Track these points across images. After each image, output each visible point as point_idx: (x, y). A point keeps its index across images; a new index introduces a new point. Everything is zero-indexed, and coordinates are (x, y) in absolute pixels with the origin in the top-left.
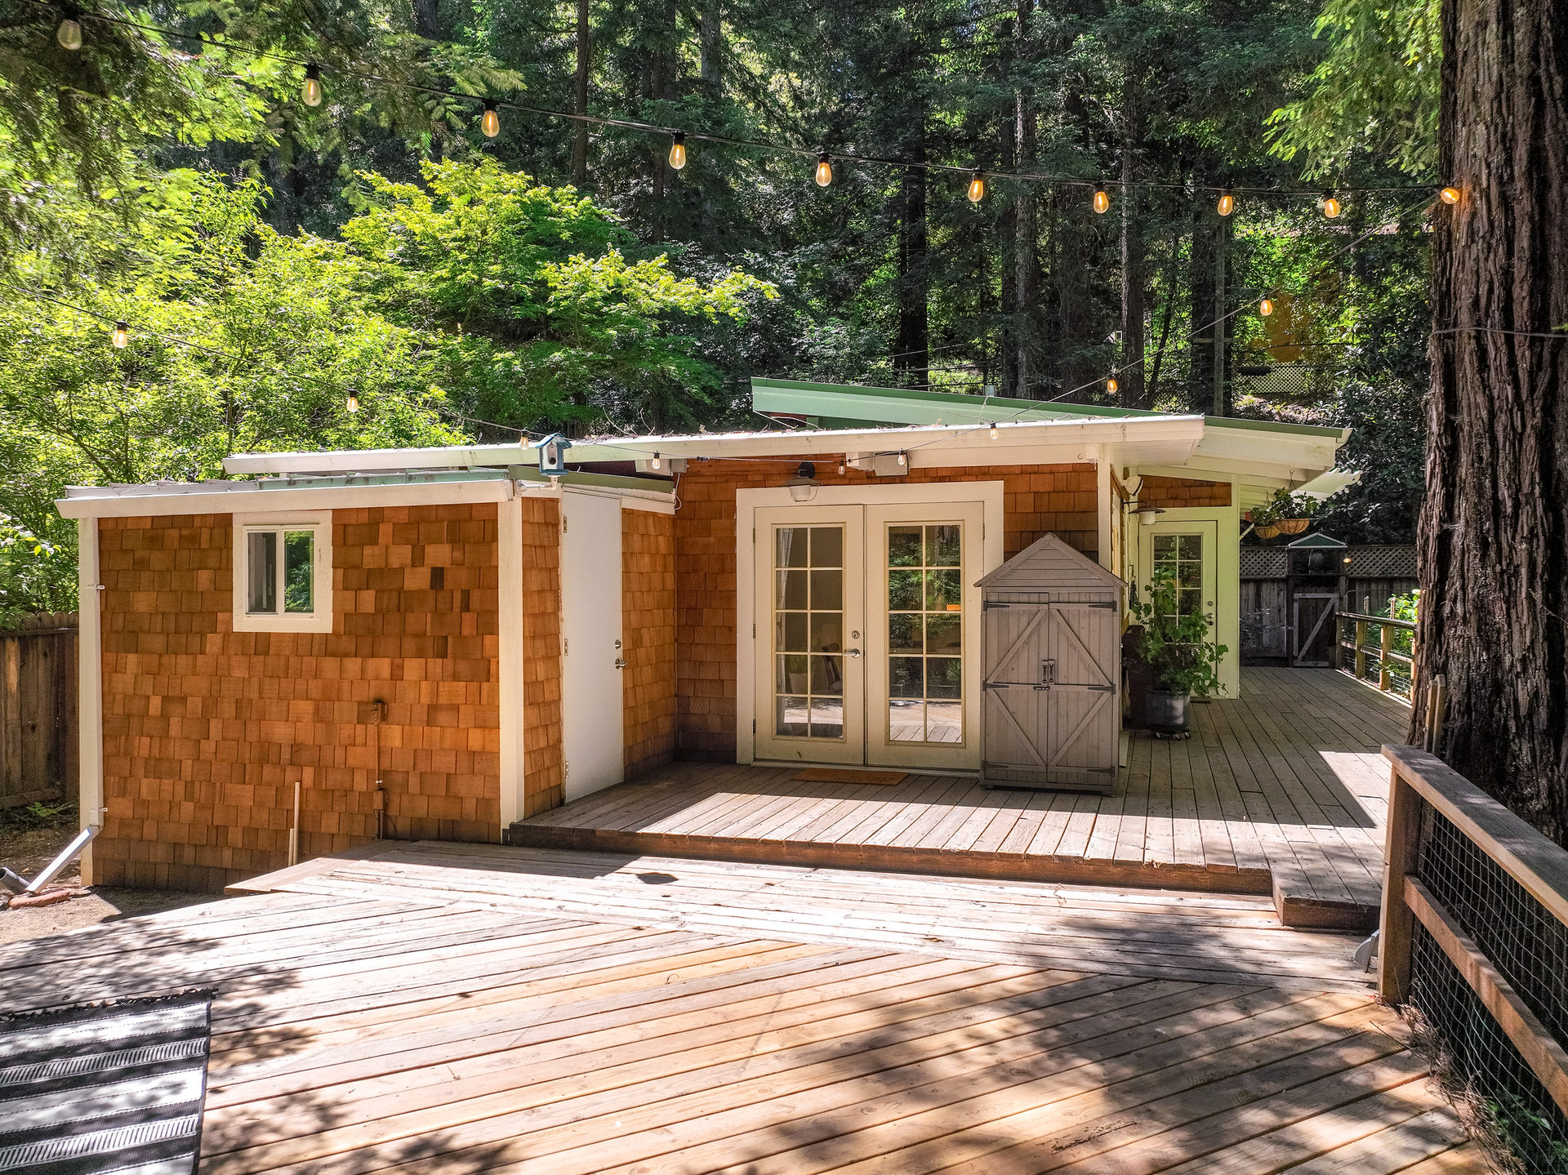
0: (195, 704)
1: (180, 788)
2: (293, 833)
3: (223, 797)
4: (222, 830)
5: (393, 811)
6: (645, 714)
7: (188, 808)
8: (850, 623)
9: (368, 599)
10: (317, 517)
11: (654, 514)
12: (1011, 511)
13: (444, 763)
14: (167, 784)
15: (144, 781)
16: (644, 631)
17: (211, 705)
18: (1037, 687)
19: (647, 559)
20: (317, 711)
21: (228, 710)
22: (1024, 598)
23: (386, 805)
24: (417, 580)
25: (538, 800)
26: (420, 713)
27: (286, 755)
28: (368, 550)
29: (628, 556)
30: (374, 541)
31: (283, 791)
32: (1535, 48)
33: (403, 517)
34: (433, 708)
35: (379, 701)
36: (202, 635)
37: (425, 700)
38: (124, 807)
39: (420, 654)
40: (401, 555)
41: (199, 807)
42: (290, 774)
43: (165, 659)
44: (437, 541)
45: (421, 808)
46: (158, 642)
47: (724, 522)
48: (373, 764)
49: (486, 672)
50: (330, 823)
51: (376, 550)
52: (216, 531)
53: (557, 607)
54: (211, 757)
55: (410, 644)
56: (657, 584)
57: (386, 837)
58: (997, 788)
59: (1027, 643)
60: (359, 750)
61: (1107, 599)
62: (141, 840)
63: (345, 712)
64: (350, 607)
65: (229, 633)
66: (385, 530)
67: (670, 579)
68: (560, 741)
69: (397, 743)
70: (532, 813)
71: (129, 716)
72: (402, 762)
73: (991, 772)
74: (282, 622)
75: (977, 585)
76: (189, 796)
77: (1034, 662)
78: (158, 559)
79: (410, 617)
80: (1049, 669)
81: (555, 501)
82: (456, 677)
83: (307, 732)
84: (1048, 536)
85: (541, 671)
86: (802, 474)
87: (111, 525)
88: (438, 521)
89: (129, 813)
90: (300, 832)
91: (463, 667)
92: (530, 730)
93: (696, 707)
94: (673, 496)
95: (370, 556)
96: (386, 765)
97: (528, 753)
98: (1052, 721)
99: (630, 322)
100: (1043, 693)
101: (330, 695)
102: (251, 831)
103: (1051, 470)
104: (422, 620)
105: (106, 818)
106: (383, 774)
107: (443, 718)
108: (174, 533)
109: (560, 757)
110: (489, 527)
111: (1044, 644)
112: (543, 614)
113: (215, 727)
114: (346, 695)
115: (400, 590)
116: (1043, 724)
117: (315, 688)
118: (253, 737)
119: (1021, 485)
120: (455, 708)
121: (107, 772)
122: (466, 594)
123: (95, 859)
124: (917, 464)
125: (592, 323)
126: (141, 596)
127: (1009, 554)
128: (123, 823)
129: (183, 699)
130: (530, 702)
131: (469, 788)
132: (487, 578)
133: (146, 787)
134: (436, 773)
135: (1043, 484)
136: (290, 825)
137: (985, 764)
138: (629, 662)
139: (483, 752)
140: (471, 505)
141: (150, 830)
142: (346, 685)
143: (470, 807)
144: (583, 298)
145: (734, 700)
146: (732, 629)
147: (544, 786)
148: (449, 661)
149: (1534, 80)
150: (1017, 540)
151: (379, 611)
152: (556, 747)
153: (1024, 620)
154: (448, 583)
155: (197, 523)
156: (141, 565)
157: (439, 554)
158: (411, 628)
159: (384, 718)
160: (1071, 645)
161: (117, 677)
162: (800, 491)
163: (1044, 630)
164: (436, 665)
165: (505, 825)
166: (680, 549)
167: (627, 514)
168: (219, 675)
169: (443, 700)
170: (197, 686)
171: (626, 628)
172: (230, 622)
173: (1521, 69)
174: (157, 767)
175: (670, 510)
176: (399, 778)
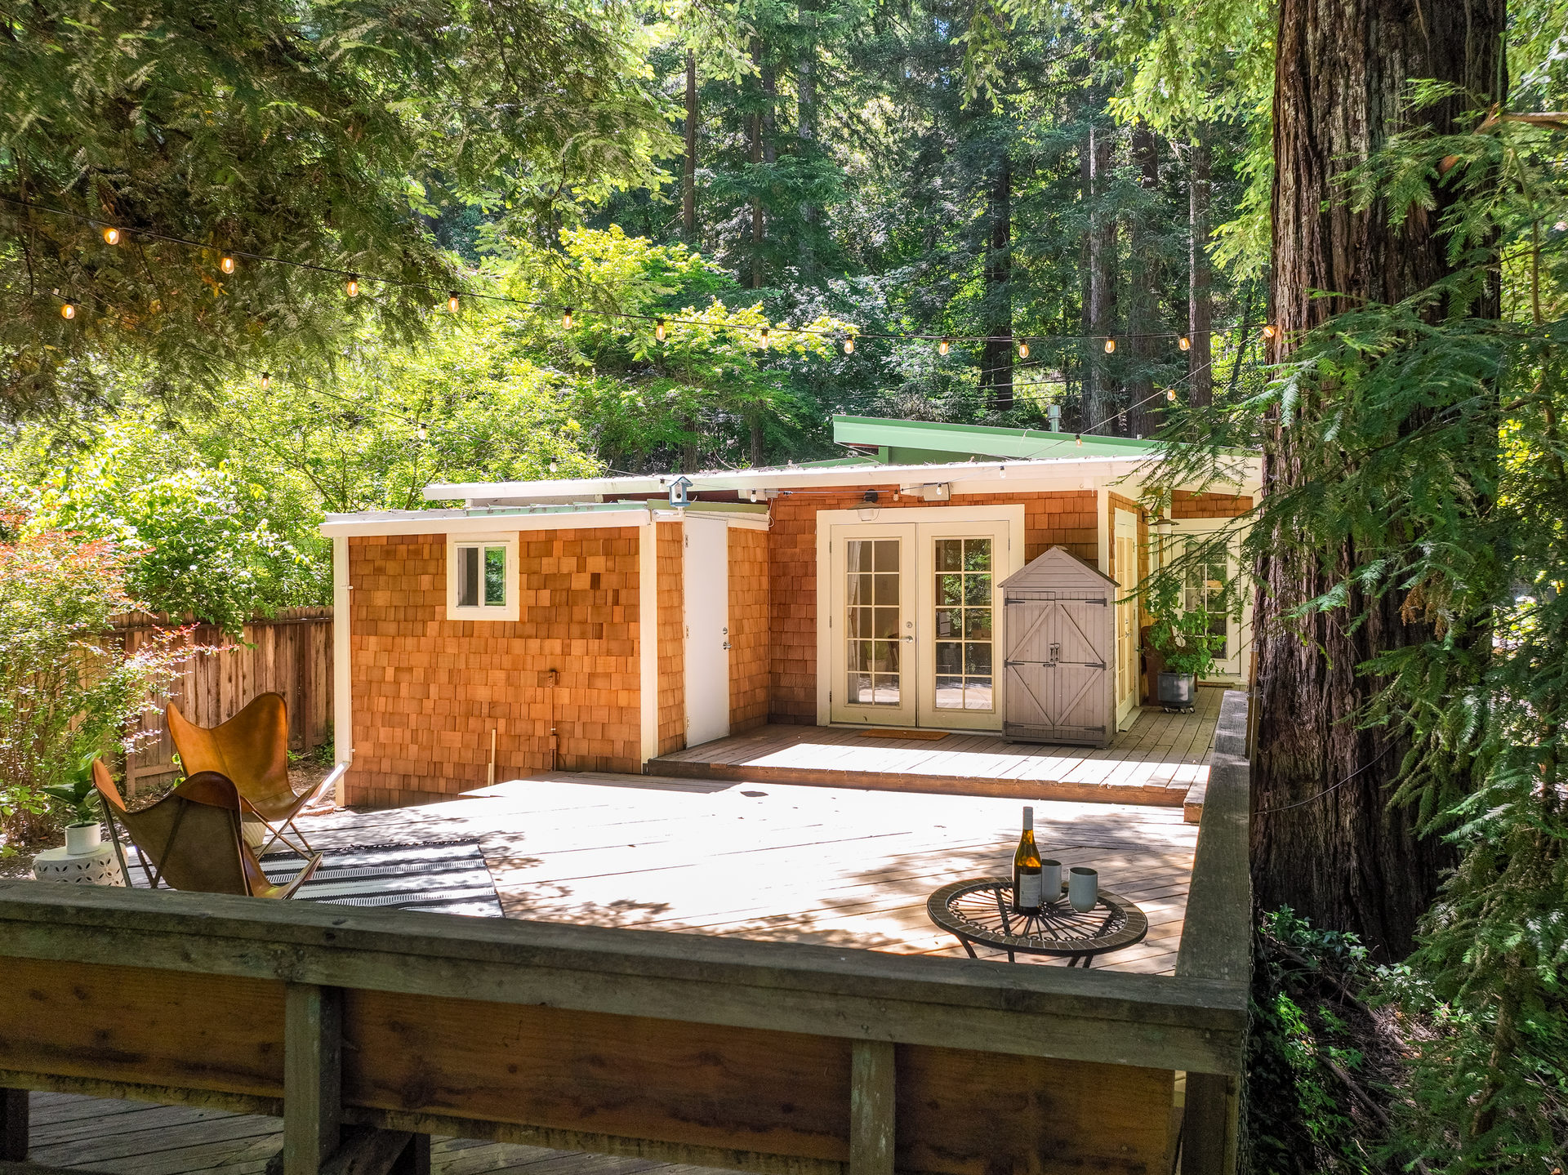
0: (419, 674)
1: (408, 734)
2: (491, 766)
3: (439, 741)
4: (438, 765)
5: (563, 751)
6: (746, 686)
7: (414, 749)
8: (905, 616)
9: (545, 597)
10: (507, 536)
11: (753, 531)
12: (1030, 529)
13: (601, 715)
14: (398, 731)
15: (382, 730)
16: (745, 622)
17: (431, 671)
18: (1046, 665)
19: (747, 565)
20: (508, 678)
21: (443, 677)
22: (1036, 596)
23: (558, 746)
24: (581, 582)
25: (668, 744)
26: (582, 678)
27: (485, 710)
28: (545, 561)
29: (732, 564)
30: (549, 554)
31: (482, 736)
32: (1311, 243)
33: (571, 537)
34: (592, 676)
35: (553, 670)
36: (424, 622)
37: (587, 670)
38: (366, 748)
39: (583, 636)
40: (569, 564)
41: (422, 748)
42: (489, 723)
43: (397, 640)
44: (595, 554)
45: (583, 748)
46: (392, 628)
47: (807, 536)
48: (549, 717)
49: (631, 649)
50: (517, 760)
51: (551, 560)
52: (435, 547)
53: (681, 603)
54: (430, 711)
55: (576, 629)
56: (755, 586)
57: (558, 769)
58: (1015, 743)
59: (1038, 630)
60: (539, 706)
61: (1099, 597)
62: (380, 772)
63: (528, 679)
64: (532, 602)
65: (443, 621)
66: (557, 546)
67: (765, 582)
68: (683, 701)
69: (566, 701)
70: (664, 753)
71: (371, 682)
72: (569, 715)
73: (1011, 730)
74: (483, 613)
75: (1001, 586)
76: (414, 741)
77: (1044, 644)
78: (392, 567)
79: (575, 609)
80: (1055, 651)
81: (679, 524)
82: (609, 653)
83: (501, 694)
84: (1054, 548)
85: (670, 649)
86: (868, 500)
87: (358, 542)
88: (596, 539)
89: (371, 753)
90: (496, 766)
91: (614, 646)
92: (662, 692)
93: (785, 681)
94: (767, 516)
95: (547, 565)
96: (558, 717)
97: (661, 708)
98: (1058, 690)
99: (733, 360)
100: (1051, 669)
101: (517, 667)
102: (461, 766)
103: (1062, 496)
104: (583, 611)
105: (354, 756)
106: (556, 723)
107: (600, 683)
108: (403, 548)
109: (682, 715)
110: (633, 543)
111: (1051, 631)
112: (671, 607)
113: (433, 689)
114: (529, 667)
115: (568, 590)
116: (1051, 692)
117: (507, 661)
118: (461, 695)
119: (1038, 508)
120: (609, 675)
121: (355, 723)
122: (616, 593)
123: (346, 786)
124: (956, 491)
125: (700, 362)
126: (379, 594)
127: (1027, 561)
128: (366, 760)
129: (410, 669)
130: (662, 672)
131: (620, 735)
132: (631, 581)
133: (384, 733)
134: (593, 723)
135: (1055, 507)
136: (488, 761)
137: (1006, 724)
138: (734, 644)
139: (629, 707)
140: (620, 529)
141: (386, 766)
142: (529, 659)
143: (619, 747)
144: (694, 343)
145: (815, 676)
146: (813, 620)
147: (672, 734)
148: (604, 642)
149: (1311, 264)
150: (1034, 551)
151: (553, 605)
152: (680, 705)
153: (1036, 613)
154: (603, 584)
155: (421, 540)
156: (379, 571)
157: (597, 564)
158: (577, 616)
159: (557, 683)
160: (1071, 632)
161: (361, 653)
162: (866, 513)
163: (1051, 621)
164: (595, 644)
165: (644, 761)
166: (773, 558)
167: (732, 531)
168: (436, 652)
169: (600, 670)
170: (420, 660)
171: (731, 618)
172: (444, 613)
173: (1306, 257)
174: (390, 719)
175: (765, 527)
176: (567, 727)
